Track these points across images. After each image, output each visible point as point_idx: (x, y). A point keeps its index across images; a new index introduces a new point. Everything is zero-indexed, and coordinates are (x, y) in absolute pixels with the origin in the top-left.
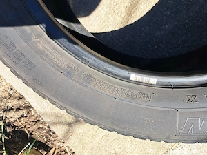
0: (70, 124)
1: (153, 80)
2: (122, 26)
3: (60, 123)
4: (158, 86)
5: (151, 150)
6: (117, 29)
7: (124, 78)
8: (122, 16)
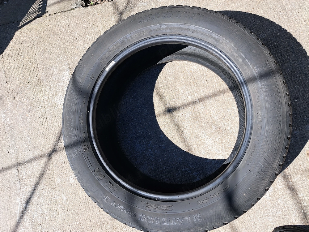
0: (121, 14)
1: (107, 69)
2: (156, 85)
3: (126, 7)
4: (104, 70)
5: (76, 58)
6: (157, 82)
7: (115, 58)
8: (161, 89)
